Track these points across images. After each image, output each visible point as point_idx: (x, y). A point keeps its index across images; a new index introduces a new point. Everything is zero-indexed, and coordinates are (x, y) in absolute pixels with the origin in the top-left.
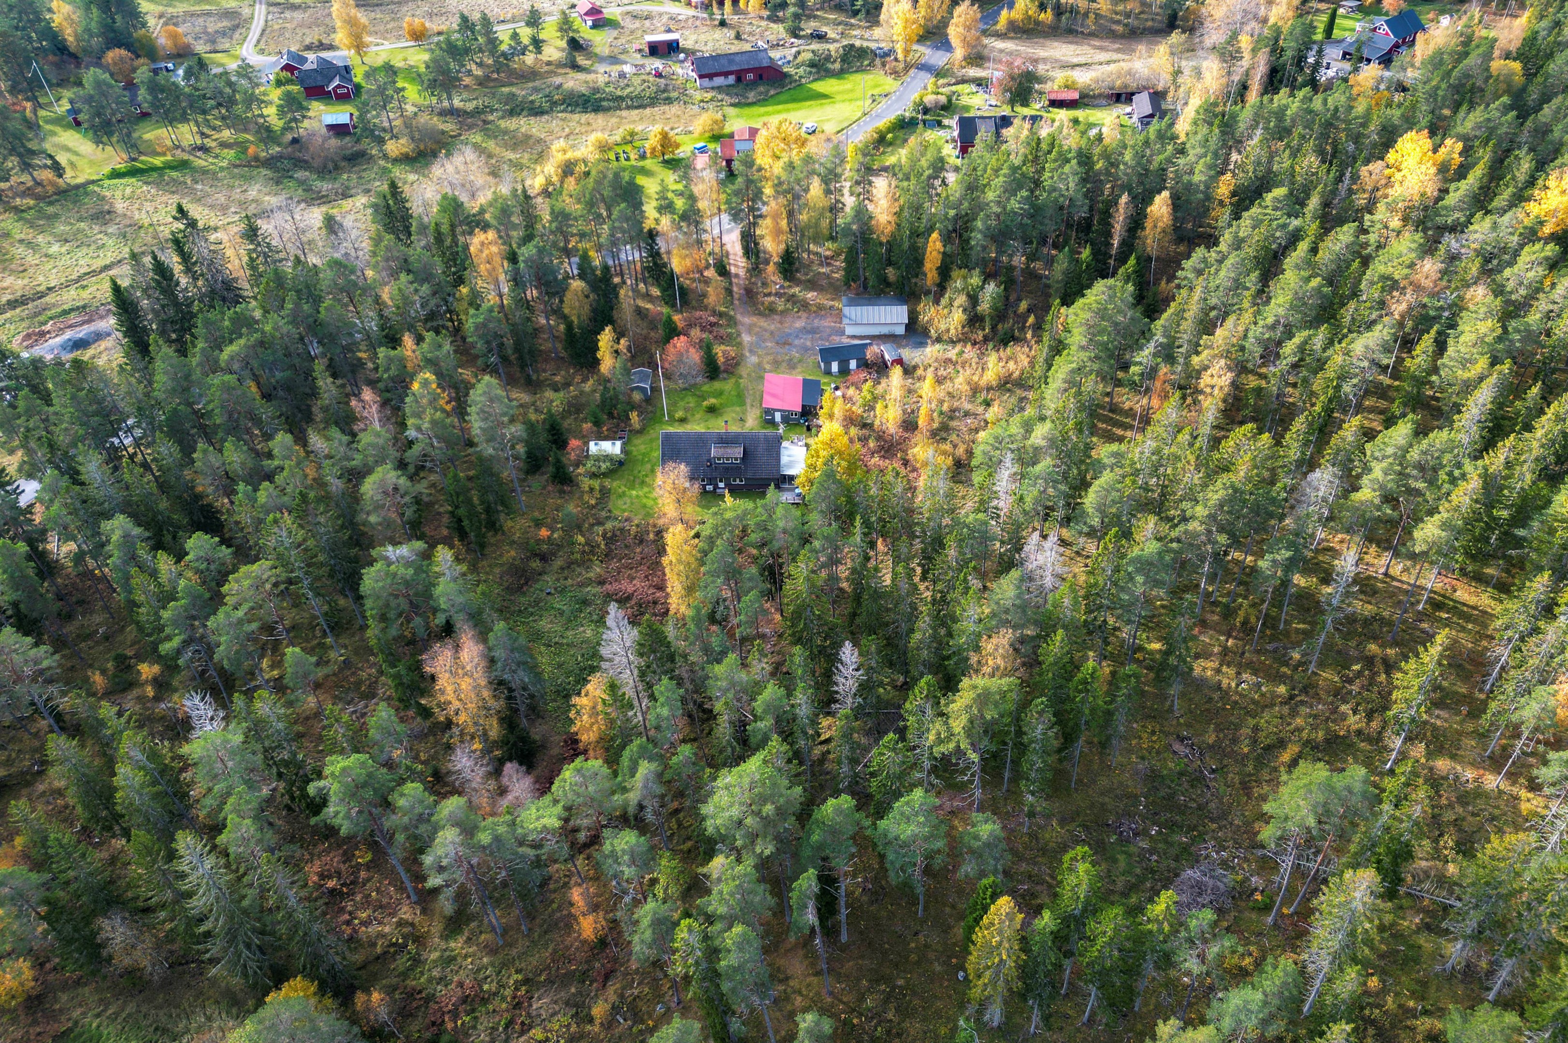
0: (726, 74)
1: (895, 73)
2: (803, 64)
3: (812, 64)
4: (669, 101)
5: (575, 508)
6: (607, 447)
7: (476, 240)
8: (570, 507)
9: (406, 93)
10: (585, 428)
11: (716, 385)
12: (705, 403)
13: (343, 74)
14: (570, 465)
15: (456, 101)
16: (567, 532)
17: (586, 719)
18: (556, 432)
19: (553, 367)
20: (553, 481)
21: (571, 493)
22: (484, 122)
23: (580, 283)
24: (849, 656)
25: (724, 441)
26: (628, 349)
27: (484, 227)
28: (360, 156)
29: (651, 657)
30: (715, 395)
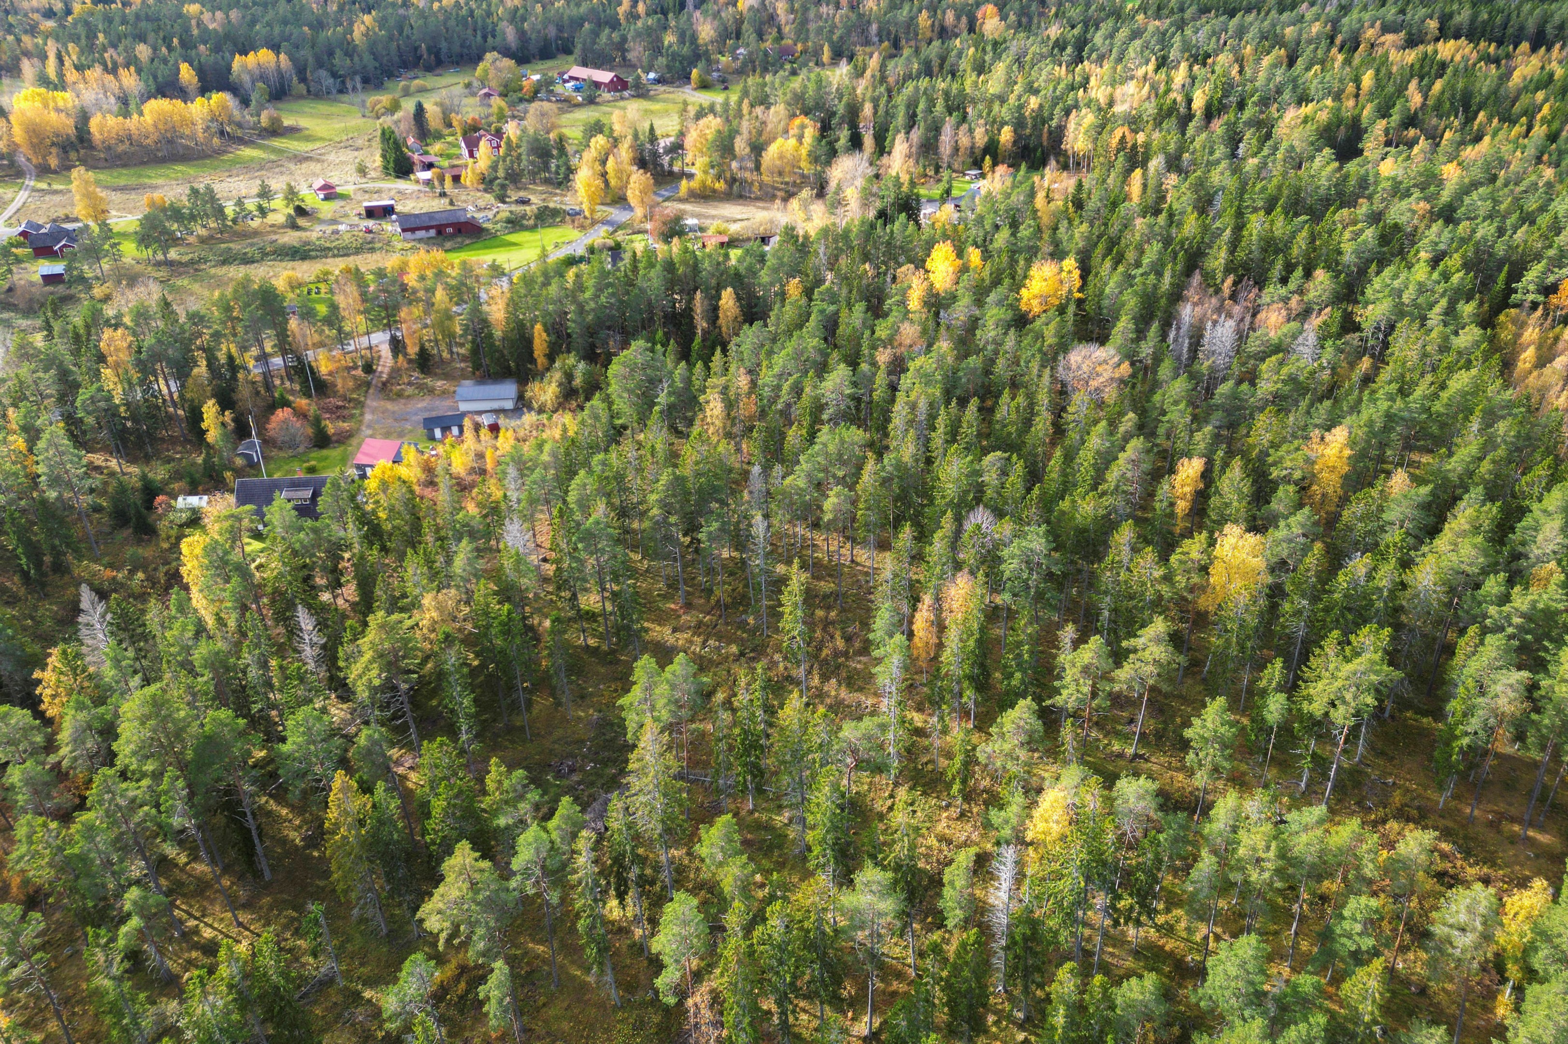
0: (427, 228)
1: (582, 227)
2: (501, 221)
3: (509, 221)
4: (372, 250)
5: (146, 552)
6: (194, 501)
7: (105, 336)
8: (140, 551)
9: (121, 247)
10: (176, 486)
11: (325, 452)
12: (306, 465)
13: (72, 236)
14: (154, 517)
15: (173, 254)
16: (132, 572)
17: (49, 691)
18: (150, 491)
19: (179, 448)
20: (136, 532)
21: (149, 541)
22: (196, 270)
23: (201, 370)
24: (305, 621)
25: (296, 485)
26: (233, 420)
27: (116, 327)
28: (68, 299)
29: (122, 635)
30: (320, 460)
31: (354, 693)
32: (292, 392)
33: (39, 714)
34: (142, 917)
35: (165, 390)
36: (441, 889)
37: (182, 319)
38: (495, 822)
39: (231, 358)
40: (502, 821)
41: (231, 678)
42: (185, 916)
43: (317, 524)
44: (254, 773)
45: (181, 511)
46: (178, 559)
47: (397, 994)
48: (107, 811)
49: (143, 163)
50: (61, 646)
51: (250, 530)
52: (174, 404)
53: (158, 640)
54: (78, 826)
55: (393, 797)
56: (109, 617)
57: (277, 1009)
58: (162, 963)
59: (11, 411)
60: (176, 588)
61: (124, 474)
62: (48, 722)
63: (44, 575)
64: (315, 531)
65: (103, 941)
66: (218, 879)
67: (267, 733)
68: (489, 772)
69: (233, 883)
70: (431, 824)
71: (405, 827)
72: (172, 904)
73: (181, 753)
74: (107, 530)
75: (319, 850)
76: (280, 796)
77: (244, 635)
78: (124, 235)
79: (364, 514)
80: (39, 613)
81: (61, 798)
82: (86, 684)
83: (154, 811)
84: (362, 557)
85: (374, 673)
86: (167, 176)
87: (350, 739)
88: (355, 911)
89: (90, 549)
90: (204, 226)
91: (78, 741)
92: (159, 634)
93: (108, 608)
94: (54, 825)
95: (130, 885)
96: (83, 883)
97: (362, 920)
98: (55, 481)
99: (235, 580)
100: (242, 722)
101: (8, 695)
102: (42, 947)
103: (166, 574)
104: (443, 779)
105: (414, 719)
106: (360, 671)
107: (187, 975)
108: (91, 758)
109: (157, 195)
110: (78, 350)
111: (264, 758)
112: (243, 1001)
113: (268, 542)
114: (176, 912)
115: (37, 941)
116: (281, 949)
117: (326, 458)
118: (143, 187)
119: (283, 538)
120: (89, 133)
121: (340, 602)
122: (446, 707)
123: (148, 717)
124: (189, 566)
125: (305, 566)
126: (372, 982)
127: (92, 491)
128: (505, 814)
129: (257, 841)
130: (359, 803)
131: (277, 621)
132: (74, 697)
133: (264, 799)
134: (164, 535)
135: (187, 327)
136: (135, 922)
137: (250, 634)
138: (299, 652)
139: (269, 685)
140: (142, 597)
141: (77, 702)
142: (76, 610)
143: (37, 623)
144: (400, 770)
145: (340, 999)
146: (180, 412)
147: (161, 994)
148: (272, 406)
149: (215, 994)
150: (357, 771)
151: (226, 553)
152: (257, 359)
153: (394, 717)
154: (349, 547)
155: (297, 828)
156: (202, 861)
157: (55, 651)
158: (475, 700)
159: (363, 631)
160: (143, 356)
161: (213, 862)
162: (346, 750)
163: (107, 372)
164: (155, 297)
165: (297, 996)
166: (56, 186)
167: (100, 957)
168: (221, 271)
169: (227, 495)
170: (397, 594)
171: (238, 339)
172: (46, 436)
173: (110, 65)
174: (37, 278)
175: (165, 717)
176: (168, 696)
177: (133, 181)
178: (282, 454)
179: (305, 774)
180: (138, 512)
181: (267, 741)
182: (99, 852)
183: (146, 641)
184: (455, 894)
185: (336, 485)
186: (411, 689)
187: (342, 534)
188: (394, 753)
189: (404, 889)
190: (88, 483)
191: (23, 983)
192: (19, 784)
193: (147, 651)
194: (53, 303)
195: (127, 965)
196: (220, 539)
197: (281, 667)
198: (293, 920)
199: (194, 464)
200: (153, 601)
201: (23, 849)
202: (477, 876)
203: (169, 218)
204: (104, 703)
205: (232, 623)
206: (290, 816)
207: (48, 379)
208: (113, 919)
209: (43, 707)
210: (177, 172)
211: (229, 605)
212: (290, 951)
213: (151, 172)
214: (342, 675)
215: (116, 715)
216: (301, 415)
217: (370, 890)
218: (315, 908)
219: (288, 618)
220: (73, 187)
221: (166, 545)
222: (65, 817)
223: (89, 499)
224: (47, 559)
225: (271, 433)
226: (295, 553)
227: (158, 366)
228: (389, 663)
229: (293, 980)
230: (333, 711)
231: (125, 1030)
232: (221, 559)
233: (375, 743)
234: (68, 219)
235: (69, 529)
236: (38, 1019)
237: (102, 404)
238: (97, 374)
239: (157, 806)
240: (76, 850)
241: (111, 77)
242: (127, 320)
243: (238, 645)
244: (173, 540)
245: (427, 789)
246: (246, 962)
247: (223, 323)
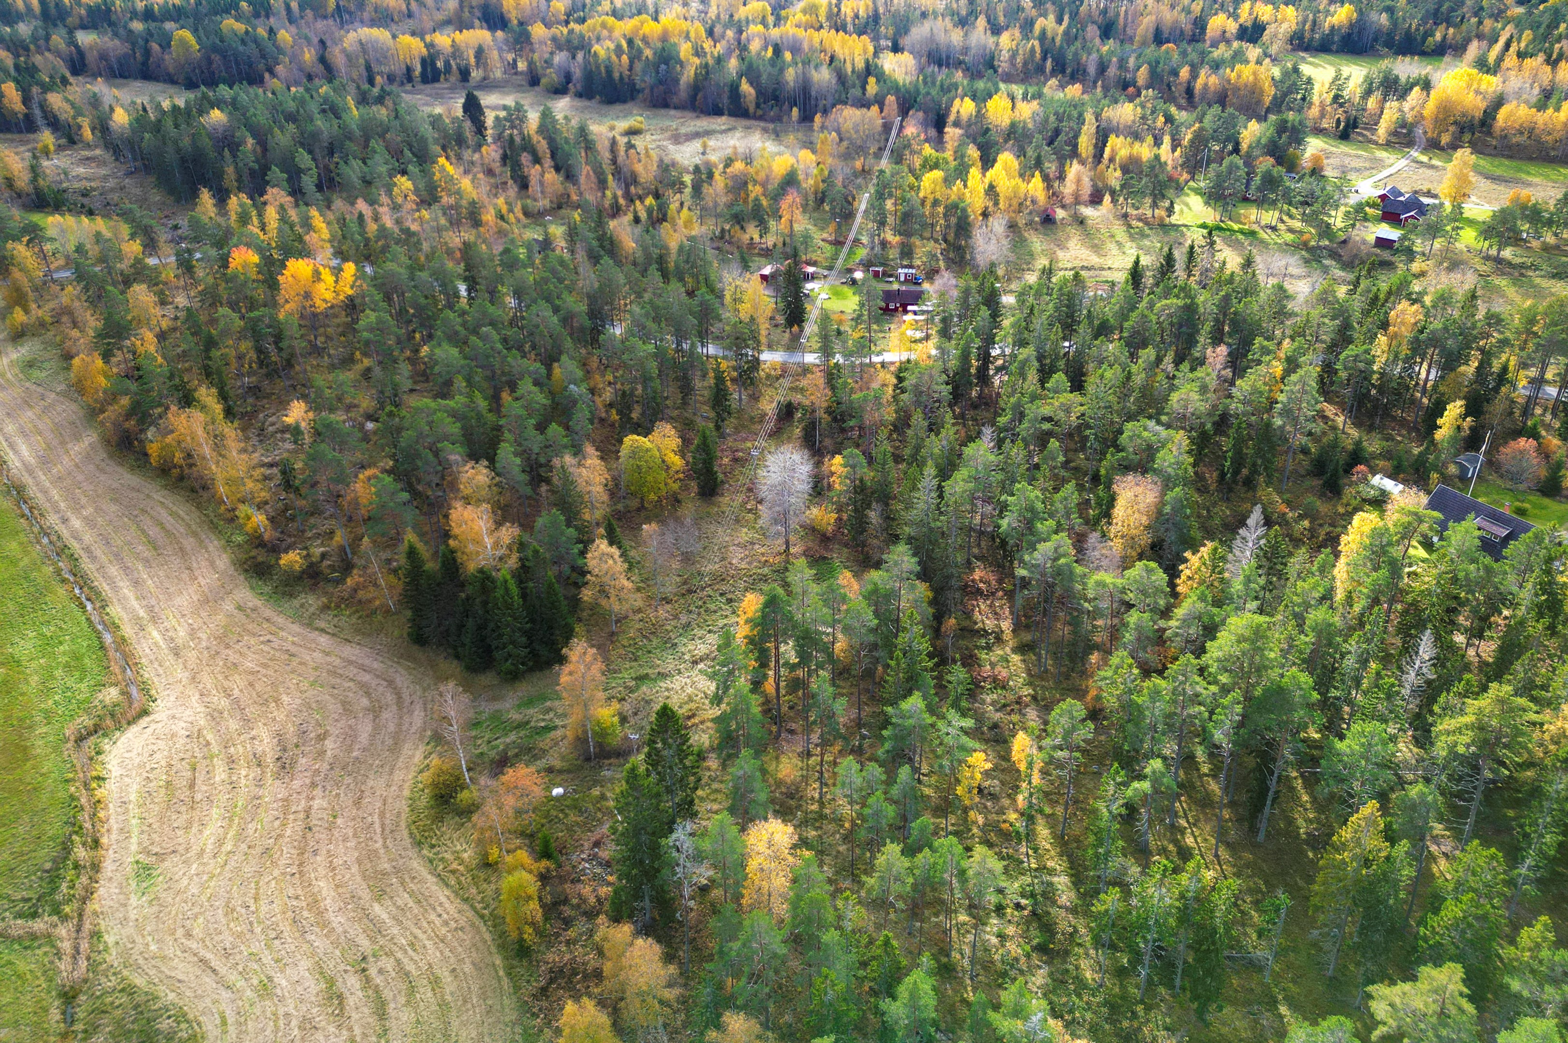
5: (1323, 507)
6: (1389, 484)
7: (1400, 307)
8: (1318, 503)
9: (1461, 232)
10: (1381, 463)
11: (1546, 501)
12: (1518, 504)
13: (1422, 209)
14: (1346, 481)
15: (1507, 253)
16: (1301, 517)
17: (1188, 572)
18: (1356, 457)
19: (1405, 432)
20: (1324, 486)
21: (1330, 499)
22: (1522, 275)
23: (1469, 369)
24: (1426, 648)
25: (1496, 517)
26: (1470, 428)
27: (1414, 302)
28: (1387, 265)
29: (1264, 562)
30: (1535, 506)
31: (1432, 744)
32: (1548, 427)
33: (1172, 585)
34: (1153, 786)
35: (1423, 375)
36: (1407, 987)
37: (1480, 315)
38: (1507, 979)
39: (1505, 369)
40: (1515, 985)
41: (1329, 654)
42: (1181, 813)
43: (1495, 566)
44: (1300, 745)
45: (1373, 487)
46: (1345, 527)
47: (1307, 1035)
48: (1175, 689)
49: (1530, 159)
50: (1215, 544)
51: (1425, 536)
52: (1424, 391)
53: (1289, 584)
54: (1151, 684)
55: (1411, 865)
56: (1263, 542)
57: (1204, 947)
58: (1146, 833)
59: (1286, 342)
60: (1329, 550)
61: (1343, 432)
62: (1175, 594)
63: (1235, 482)
64: (1488, 570)
65: (1119, 780)
66: (1222, 806)
67: (1330, 721)
68: (1531, 925)
69: (1231, 820)
70: (1433, 921)
71: (1405, 901)
72: (1179, 796)
73: (1253, 686)
74: (1303, 472)
75: (1315, 855)
76: (1310, 782)
77: (1362, 625)
78: (1471, 222)
79: (1552, 583)
80: (1215, 510)
81: (1150, 656)
82: (1216, 584)
83: (1206, 714)
84: (1522, 623)
85: (1465, 739)
86: (1547, 177)
87: (1402, 783)
88: (1316, 932)
89: (1280, 481)
90: (1556, 235)
91: (1186, 622)
92: (1292, 580)
93: (1266, 534)
94: (1136, 671)
95: (1158, 756)
96: (1130, 727)
97: (1315, 945)
98: (1287, 412)
99: (1384, 572)
100: (1315, 696)
101: (1161, 557)
102: (1084, 752)
103: (1327, 534)
104: (1474, 890)
105: (1479, 813)
106: (1452, 728)
107: (1157, 858)
108: (1187, 642)
109: (1525, 192)
110: (1369, 312)
111: (1315, 741)
112: (1184, 915)
113: (1434, 556)
114: (1177, 804)
115: (1082, 744)
116: (1235, 904)
117: (1545, 508)
118: (1517, 181)
119: (1452, 560)
120: (1494, 119)
121: (1471, 652)
122: (1522, 826)
123: (1245, 640)
124: (1350, 538)
125: (1456, 598)
126: (1294, 1006)
127: (1310, 434)
128: (1525, 982)
129: (1269, 802)
130: (1374, 843)
131: (1399, 631)
132: (1203, 588)
133: (1294, 774)
134: (1345, 501)
135: (1479, 325)
136: (1145, 786)
137: (1368, 627)
138: (1403, 672)
139: (1358, 682)
140: (1297, 542)
141: (1203, 593)
142: (1242, 522)
143: (1210, 517)
144: (1433, 848)
145: (1258, 990)
146: (1425, 401)
147: (1132, 854)
148: (1517, 433)
149: (1169, 890)
150: (1391, 815)
151: (1390, 544)
152: (1532, 381)
153: (1459, 795)
154: (1514, 605)
155: (1309, 821)
156: (1218, 783)
157: (1210, 545)
158: (1560, 845)
159: (1478, 694)
160: (1423, 337)
161: (1226, 789)
162: (1392, 789)
163: (1382, 339)
164: (1466, 287)
165: (1226, 953)
166: (1435, 162)
167: (1111, 789)
168: (1545, 283)
169: (1421, 494)
170: (1538, 681)
171: (1524, 354)
172: (1301, 372)
173: (1554, 56)
174: (1371, 238)
175: (1259, 648)
176: (1269, 633)
177: (1509, 174)
178: (1499, 482)
179: (1342, 781)
180: (1336, 470)
181: (1326, 728)
182: (1153, 714)
183: (1279, 579)
184: (1418, 1003)
185: (1539, 539)
186: (1494, 781)
187: (1515, 589)
188: (1438, 828)
189: (1370, 954)
190: (1311, 426)
191: (1060, 766)
192: (1132, 626)
193: (1275, 588)
194: (1373, 264)
195: (1123, 811)
196: (1392, 529)
197: (1378, 674)
198: (1259, 891)
199: (1408, 452)
200: (1304, 550)
201: (1109, 673)
202: (1453, 1011)
203: (1524, 217)
204: (1220, 607)
205: (1357, 608)
206: (1308, 806)
207: (1332, 324)
208: (1134, 771)
209: (1178, 581)
210: (1561, 174)
211: (1365, 591)
212: (1242, 912)
213: (1533, 169)
214: (1431, 720)
215: (1223, 622)
216: (1544, 453)
217: (1338, 926)
218: (1283, 898)
219: (1410, 635)
220: (1450, 166)
221: (1341, 510)
222: (1147, 672)
223: (1304, 440)
224: (1245, 471)
225: (1502, 458)
226: (1455, 580)
227: (1430, 351)
228: (1486, 742)
229: (1231, 938)
230: (1401, 746)
231: (1097, 855)
232: (1382, 547)
233: (1424, 802)
234: (1429, 194)
235: (1274, 456)
236: (1054, 797)
237: (1361, 365)
238: (1373, 337)
239: (1212, 713)
240: (1140, 701)
241: (1548, 69)
242: (1428, 300)
243: (1352, 629)
244: (1350, 509)
245: (1451, 886)
246: (1203, 888)
247: (1519, 333)
